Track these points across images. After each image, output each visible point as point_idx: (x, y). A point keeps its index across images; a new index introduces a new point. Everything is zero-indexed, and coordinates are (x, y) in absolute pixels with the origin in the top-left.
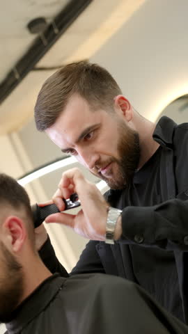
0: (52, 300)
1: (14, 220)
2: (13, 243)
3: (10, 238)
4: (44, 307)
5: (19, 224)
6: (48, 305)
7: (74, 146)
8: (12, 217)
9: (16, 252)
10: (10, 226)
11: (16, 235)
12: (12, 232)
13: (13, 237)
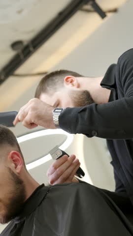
0: (43, 200)
1: (14, 153)
2: (16, 168)
3: (13, 165)
5: (18, 156)
6: (41, 202)
8: (13, 151)
9: (18, 173)
10: (12, 157)
11: (16, 162)
12: (14, 161)
13: (15, 164)
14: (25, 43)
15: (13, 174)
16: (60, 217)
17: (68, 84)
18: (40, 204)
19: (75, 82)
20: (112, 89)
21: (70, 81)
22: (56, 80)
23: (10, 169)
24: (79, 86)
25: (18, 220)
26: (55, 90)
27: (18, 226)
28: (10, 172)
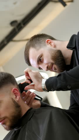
0: (32, 117)
1: (15, 89)
2: (16, 98)
3: (15, 96)
4: (29, 120)
5: (17, 91)
6: (31, 118)
7: (39, 66)
8: (14, 88)
9: (17, 101)
10: (14, 92)
11: (16, 95)
12: (15, 94)
13: (16, 96)
14: (19, 22)
15: (14, 101)
16: (41, 126)
17: (48, 44)
18: (30, 119)
19: (52, 44)
20: (74, 50)
21: (49, 43)
22: (41, 41)
23: (12, 99)
24: (55, 46)
25: (17, 128)
26: (40, 47)
27: (16, 132)
28: (13, 101)
